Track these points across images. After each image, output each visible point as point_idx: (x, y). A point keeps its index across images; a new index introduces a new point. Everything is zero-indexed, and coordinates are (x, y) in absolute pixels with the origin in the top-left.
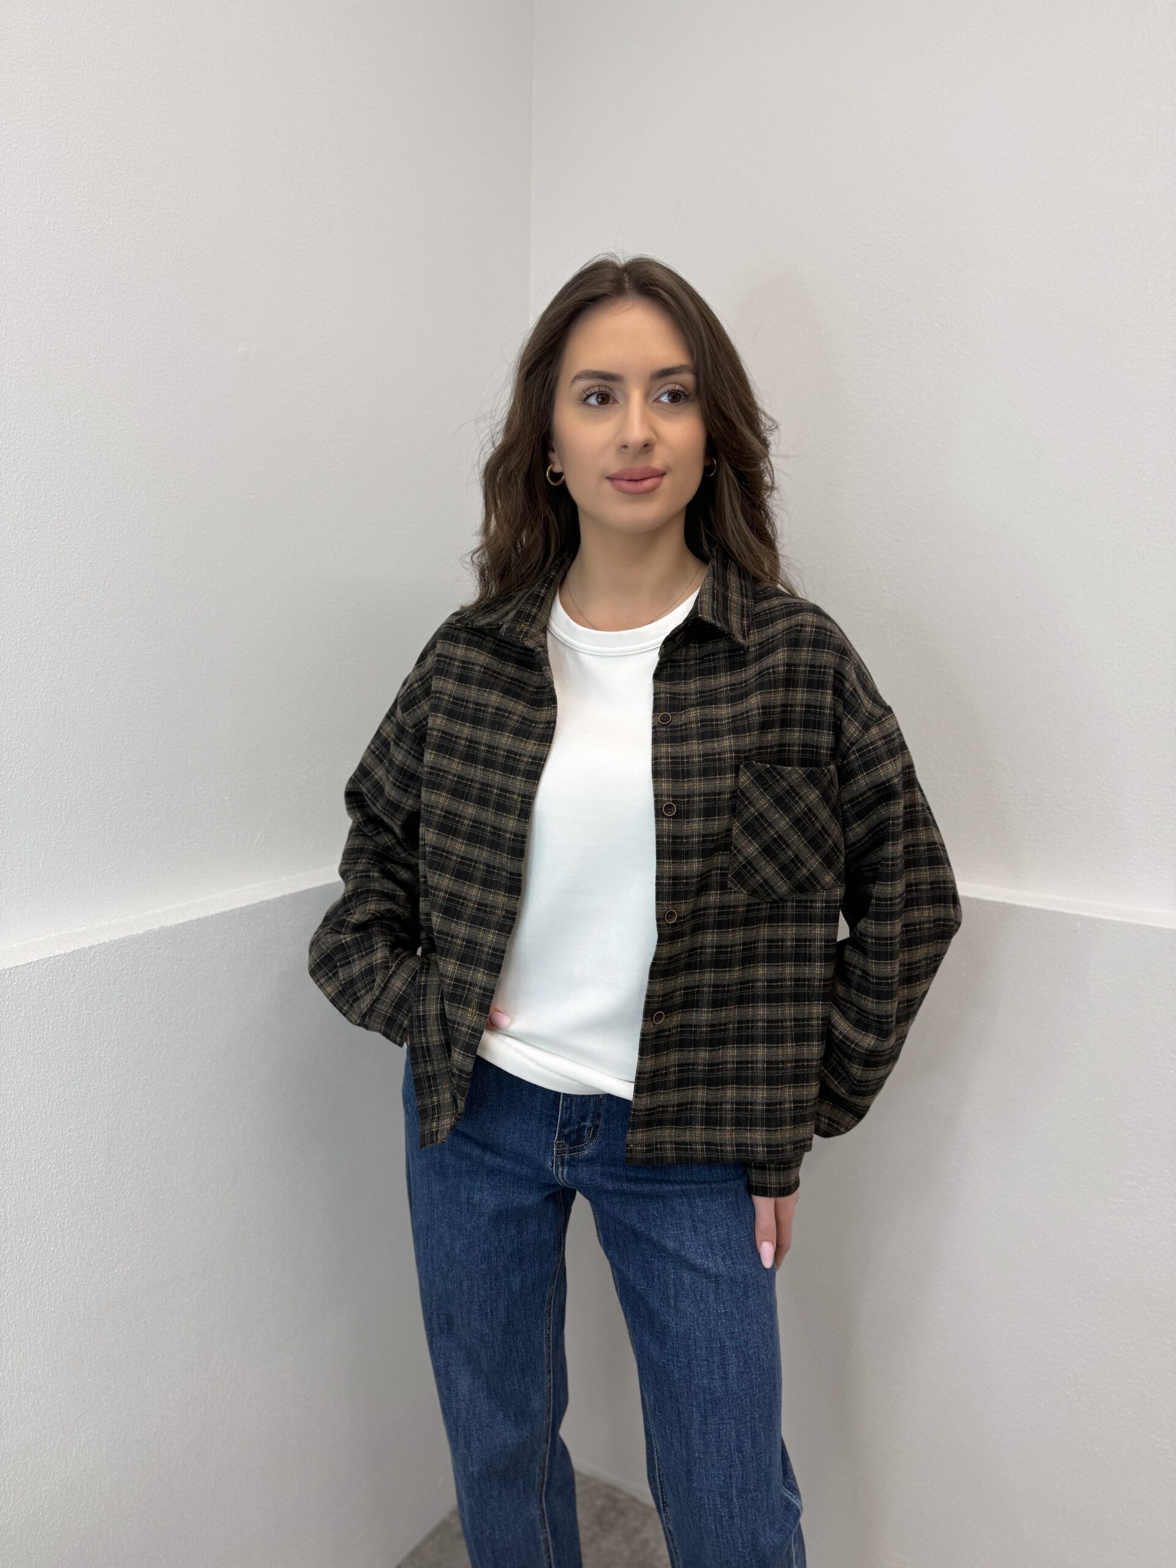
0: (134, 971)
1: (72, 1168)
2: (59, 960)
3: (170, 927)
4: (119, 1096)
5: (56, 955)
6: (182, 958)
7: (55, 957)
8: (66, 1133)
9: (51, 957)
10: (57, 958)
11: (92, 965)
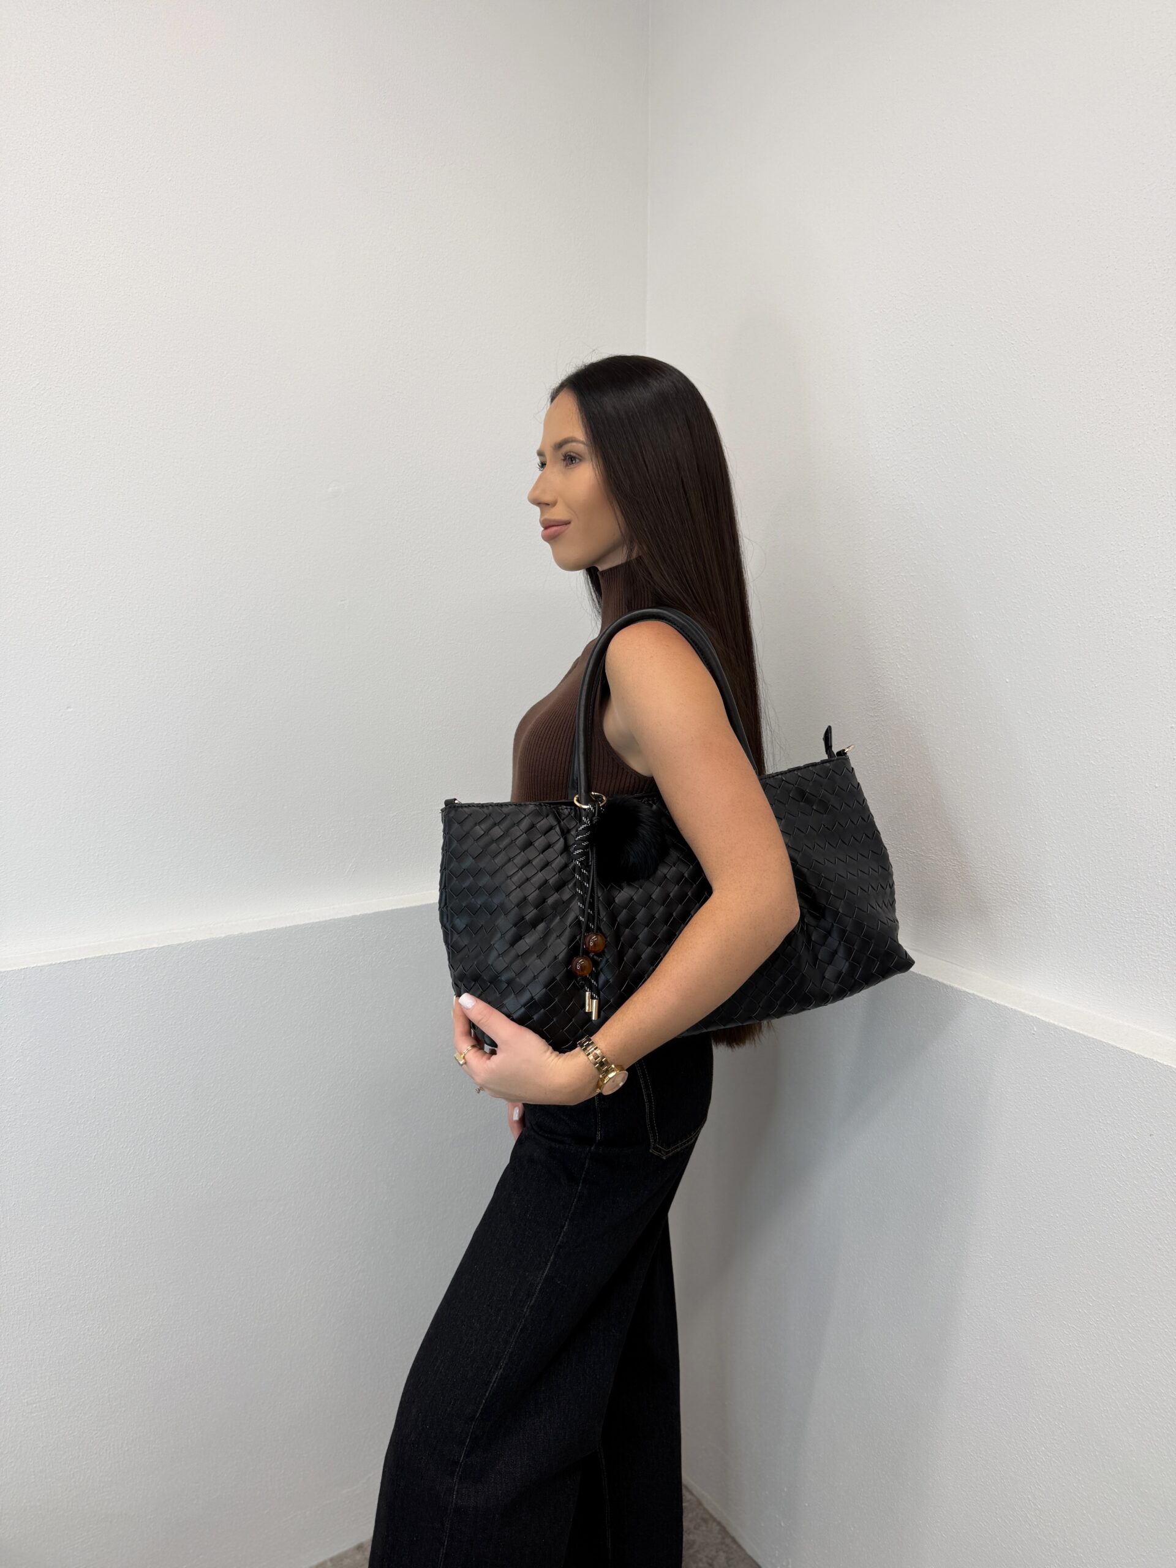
0: (216, 964)
1: (164, 1102)
2: (152, 952)
3: (248, 934)
4: (203, 1055)
5: (151, 947)
6: (258, 958)
7: (150, 949)
8: (158, 1076)
9: (146, 949)
10: (151, 950)
11: (180, 957)
